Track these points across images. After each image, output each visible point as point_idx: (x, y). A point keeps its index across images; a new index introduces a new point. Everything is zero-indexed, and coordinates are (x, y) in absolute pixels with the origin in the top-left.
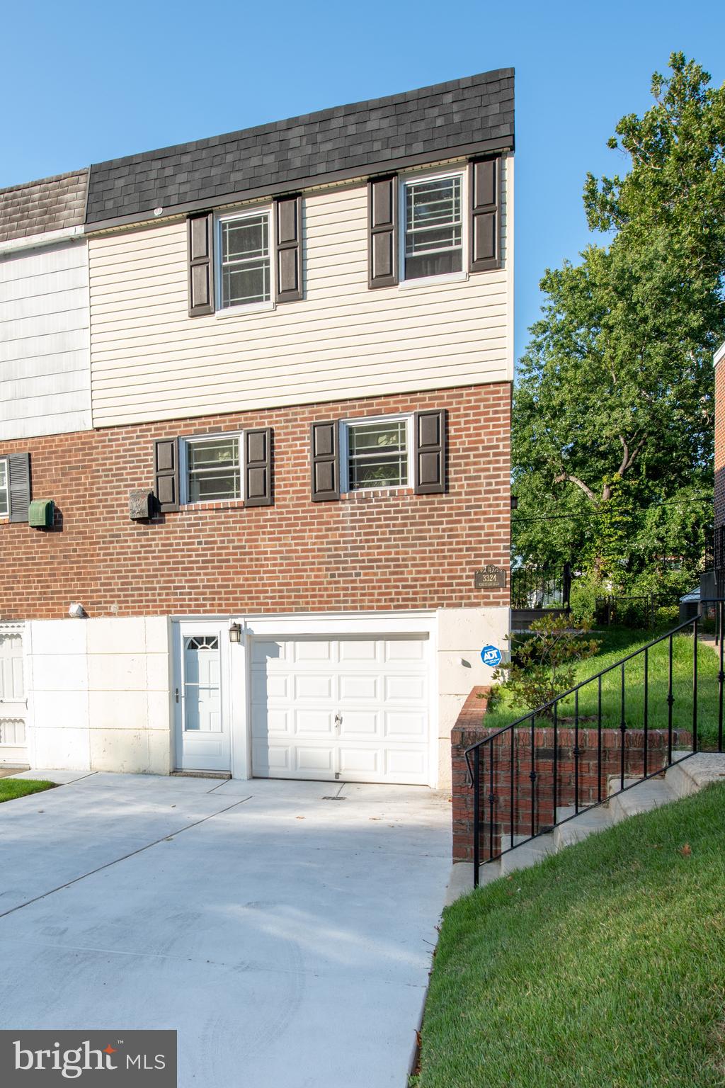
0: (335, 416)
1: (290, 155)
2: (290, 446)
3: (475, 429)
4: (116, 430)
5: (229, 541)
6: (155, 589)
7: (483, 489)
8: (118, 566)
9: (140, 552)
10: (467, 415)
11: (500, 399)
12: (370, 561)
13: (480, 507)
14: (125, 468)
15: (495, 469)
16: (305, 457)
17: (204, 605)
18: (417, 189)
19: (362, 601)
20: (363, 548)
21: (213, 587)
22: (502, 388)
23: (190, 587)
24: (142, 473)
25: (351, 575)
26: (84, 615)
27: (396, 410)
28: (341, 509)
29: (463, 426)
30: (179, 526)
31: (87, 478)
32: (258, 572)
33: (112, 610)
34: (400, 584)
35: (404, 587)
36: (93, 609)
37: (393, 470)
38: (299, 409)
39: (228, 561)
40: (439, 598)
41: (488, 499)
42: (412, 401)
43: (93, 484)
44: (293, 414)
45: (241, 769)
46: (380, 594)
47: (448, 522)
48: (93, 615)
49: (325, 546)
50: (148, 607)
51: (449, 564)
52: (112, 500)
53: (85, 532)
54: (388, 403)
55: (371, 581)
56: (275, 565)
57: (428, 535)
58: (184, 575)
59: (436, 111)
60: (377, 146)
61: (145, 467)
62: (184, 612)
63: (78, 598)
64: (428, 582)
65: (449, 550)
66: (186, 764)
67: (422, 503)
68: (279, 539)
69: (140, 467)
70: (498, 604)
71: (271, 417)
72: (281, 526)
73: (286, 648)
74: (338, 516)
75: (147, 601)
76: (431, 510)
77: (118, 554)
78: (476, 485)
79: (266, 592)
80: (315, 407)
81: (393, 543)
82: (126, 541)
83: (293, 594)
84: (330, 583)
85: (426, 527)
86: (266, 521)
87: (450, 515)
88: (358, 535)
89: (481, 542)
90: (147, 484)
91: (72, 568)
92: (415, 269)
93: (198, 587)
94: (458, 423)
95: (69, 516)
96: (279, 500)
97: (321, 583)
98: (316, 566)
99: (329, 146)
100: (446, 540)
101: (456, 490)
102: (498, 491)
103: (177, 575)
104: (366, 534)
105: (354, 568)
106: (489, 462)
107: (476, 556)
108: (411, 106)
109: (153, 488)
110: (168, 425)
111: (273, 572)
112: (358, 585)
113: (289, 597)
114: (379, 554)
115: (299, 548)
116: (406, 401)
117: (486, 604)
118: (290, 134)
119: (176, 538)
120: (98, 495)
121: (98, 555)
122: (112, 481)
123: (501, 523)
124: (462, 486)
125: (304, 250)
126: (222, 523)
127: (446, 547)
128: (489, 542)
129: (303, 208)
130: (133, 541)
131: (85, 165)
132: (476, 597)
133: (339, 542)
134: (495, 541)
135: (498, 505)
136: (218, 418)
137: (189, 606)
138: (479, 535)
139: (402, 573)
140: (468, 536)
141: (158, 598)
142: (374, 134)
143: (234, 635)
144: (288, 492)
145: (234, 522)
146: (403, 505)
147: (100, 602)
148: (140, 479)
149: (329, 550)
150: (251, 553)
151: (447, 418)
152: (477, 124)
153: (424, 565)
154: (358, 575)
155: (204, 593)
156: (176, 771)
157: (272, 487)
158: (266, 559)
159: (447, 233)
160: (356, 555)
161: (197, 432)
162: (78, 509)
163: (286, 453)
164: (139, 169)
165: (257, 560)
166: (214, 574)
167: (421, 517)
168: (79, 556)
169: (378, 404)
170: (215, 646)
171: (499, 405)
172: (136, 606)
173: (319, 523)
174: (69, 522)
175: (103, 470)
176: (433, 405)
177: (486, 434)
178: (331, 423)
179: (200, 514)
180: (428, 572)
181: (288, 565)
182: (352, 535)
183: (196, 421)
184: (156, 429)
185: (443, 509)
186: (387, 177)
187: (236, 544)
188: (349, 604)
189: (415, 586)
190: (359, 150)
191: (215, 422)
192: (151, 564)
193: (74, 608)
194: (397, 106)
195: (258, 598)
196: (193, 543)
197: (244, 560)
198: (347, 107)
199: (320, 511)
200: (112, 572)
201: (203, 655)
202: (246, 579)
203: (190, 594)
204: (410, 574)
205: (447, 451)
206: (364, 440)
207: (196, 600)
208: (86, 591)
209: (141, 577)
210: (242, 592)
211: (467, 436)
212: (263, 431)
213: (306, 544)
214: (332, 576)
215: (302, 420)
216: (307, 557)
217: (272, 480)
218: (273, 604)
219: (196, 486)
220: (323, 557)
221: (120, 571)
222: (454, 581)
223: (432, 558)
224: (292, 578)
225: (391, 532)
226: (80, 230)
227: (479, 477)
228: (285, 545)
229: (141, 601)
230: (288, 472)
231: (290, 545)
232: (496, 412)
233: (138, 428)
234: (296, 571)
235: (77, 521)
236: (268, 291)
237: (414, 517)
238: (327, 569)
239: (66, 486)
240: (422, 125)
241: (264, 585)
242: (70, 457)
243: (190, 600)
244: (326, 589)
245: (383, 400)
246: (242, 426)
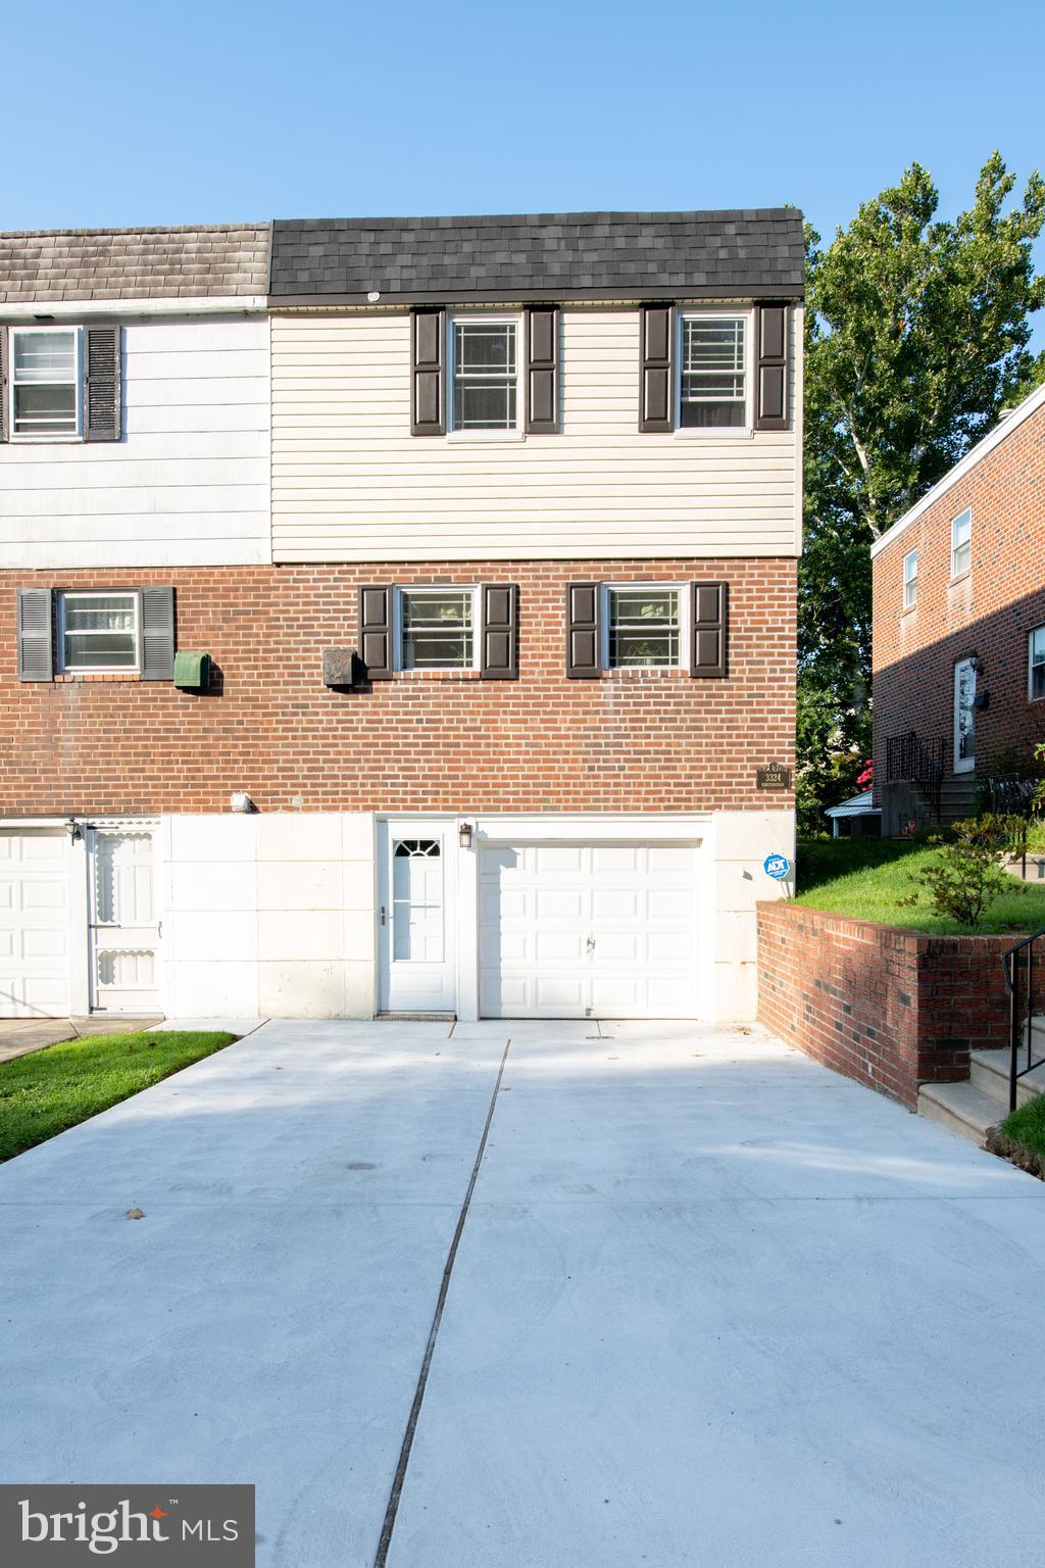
0: (596, 577)
1: (545, 258)
2: (541, 609)
3: (759, 607)
4: (304, 568)
5: (459, 721)
6: (356, 777)
7: (767, 676)
8: (304, 745)
9: (336, 729)
10: (749, 591)
11: (786, 575)
12: (636, 753)
13: (763, 696)
14: (317, 619)
15: (780, 654)
16: (559, 624)
17: (425, 800)
18: (696, 325)
19: (626, 800)
20: (628, 736)
21: (437, 777)
22: (788, 563)
23: (404, 777)
24: (342, 626)
25: (613, 768)
26: (252, 809)
27: (669, 577)
28: (601, 689)
29: (745, 602)
30: (391, 698)
31: (261, 627)
32: (498, 761)
33: (294, 804)
34: (671, 781)
35: (676, 785)
36: (266, 801)
37: (661, 647)
38: (551, 564)
39: (458, 745)
40: (717, 799)
41: (772, 688)
42: (688, 568)
43: (269, 635)
44: (544, 570)
45: (468, 1006)
46: (647, 793)
47: (727, 712)
48: (266, 810)
49: (582, 732)
50: (346, 800)
51: (728, 760)
52: (297, 659)
53: (257, 699)
54: (660, 568)
55: (638, 777)
56: (518, 753)
57: (704, 725)
58: (399, 761)
59: (718, 241)
60: (652, 268)
61: (345, 619)
62: (397, 808)
63: (244, 786)
64: (703, 780)
65: (729, 744)
66: (394, 1003)
67: (698, 688)
68: (525, 721)
69: (338, 619)
70: (782, 807)
71: (516, 570)
72: (527, 705)
73: (525, 855)
74: (599, 697)
75: (344, 793)
76: (708, 696)
77: (304, 730)
78: (759, 671)
79: (507, 785)
80: (572, 564)
81: (663, 732)
82: (317, 714)
83: (541, 789)
84: (588, 777)
85: (703, 715)
86: (507, 697)
87: (730, 704)
88: (623, 721)
89: (764, 736)
90: (349, 642)
91: (235, 746)
92: (694, 416)
93: (417, 777)
94: (740, 599)
95: (233, 676)
96: (524, 673)
97: (577, 777)
98: (571, 756)
99: (592, 257)
100: (725, 732)
101: (737, 675)
102: (783, 679)
103: (387, 761)
104: (632, 720)
105: (618, 760)
106: (774, 646)
107: (758, 752)
108: (690, 229)
109: (356, 647)
110: (378, 568)
111: (517, 761)
112: (622, 780)
113: (537, 793)
114: (647, 745)
115: (550, 733)
116: (681, 568)
117: (770, 807)
118: (544, 233)
119: (387, 713)
120: (277, 651)
121: (276, 730)
122: (298, 635)
123: (786, 715)
124: (743, 671)
125: (560, 374)
126: (451, 697)
127: (725, 741)
128: (772, 736)
129: (561, 324)
130: (326, 714)
131: (267, 220)
132: (758, 799)
133: (599, 729)
134: (780, 736)
135: (783, 695)
136: (447, 566)
137: (404, 801)
138: (762, 728)
139: (674, 768)
140: (750, 728)
141: (360, 789)
142: (648, 253)
143: (465, 838)
144: (537, 664)
145: (466, 697)
146: (676, 688)
147: (277, 793)
148: (339, 634)
149: (588, 737)
150: (488, 737)
151: (727, 591)
152: (765, 265)
153: (700, 760)
154: (622, 768)
155: (425, 785)
156: (381, 1014)
157: (517, 656)
158: (507, 745)
159: (727, 380)
160: (620, 745)
161: (418, 580)
162: (246, 668)
163: (536, 616)
164: (343, 237)
165: (496, 745)
166: (438, 761)
167: (696, 704)
168: (247, 730)
169: (648, 568)
170: (435, 852)
171: (784, 583)
172: (328, 795)
173: (575, 705)
174: (231, 684)
175: (285, 619)
176: (711, 576)
177: (770, 614)
178: (592, 585)
179: (420, 685)
180: (704, 768)
181: (535, 753)
182: (615, 721)
183: (418, 567)
184: (361, 572)
185: (722, 696)
186: (664, 305)
187: (468, 724)
188: (611, 804)
189: (689, 785)
190: (631, 268)
191: (443, 571)
192: (351, 745)
193: (239, 800)
194: (674, 226)
195: (496, 793)
196: (411, 721)
197: (479, 745)
198: (613, 214)
199: (576, 689)
200: (295, 753)
201: (417, 863)
202: (482, 769)
203: (405, 785)
204: (683, 769)
205: (727, 630)
206: (626, 609)
207: (414, 793)
208: (256, 778)
209: (337, 761)
210: (474, 785)
211: (750, 614)
212: (506, 587)
213: (559, 729)
214: (591, 769)
215: (555, 578)
216: (560, 745)
217: (517, 648)
218: (515, 801)
219: (411, 649)
220: (580, 745)
221: (308, 753)
222: (734, 780)
223: (708, 752)
224: (540, 769)
225: (662, 720)
226: (261, 302)
227: (762, 663)
228: (532, 729)
229: (337, 793)
230: (537, 640)
231: (539, 729)
232: (781, 590)
233: (337, 568)
234: (545, 761)
235: (245, 684)
236: (513, 416)
237: (689, 704)
238: (585, 761)
239: (229, 635)
240: (703, 255)
241: (505, 777)
242: (235, 597)
243: (405, 793)
244: (582, 785)
245: (653, 563)
246: (478, 578)
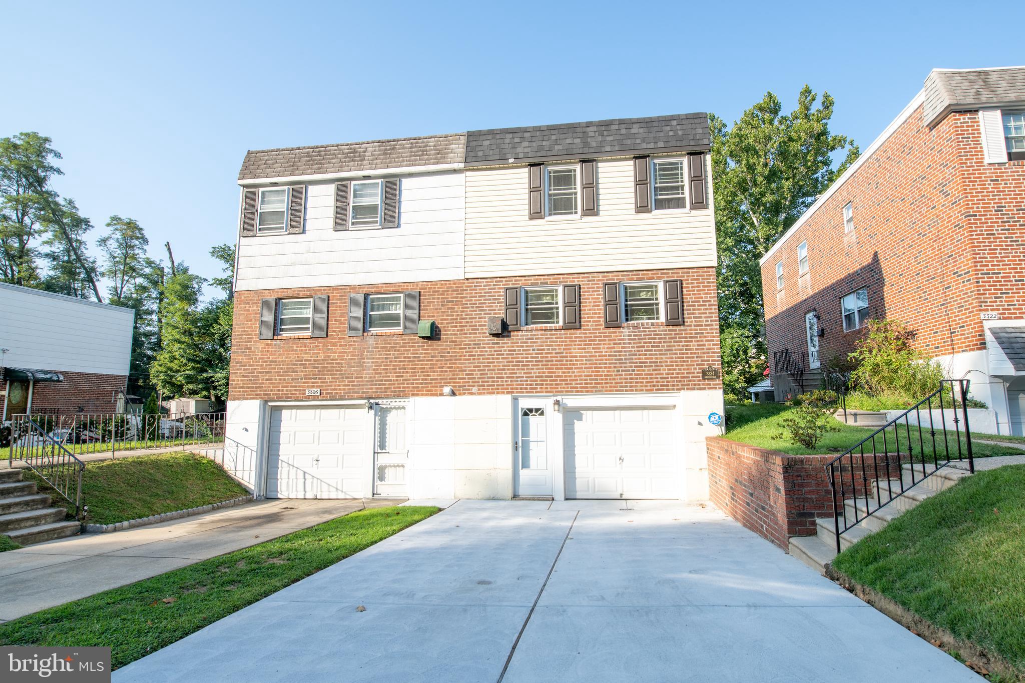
0: (617, 279)
1: (589, 140)
2: (591, 295)
3: (697, 291)
4: (479, 280)
5: (553, 349)
6: (503, 378)
7: (704, 324)
8: (478, 363)
9: (494, 355)
10: (692, 283)
11: (711, 275)
12: (640, 363)
13: (702, 333)
14: (485, 303)
15: (710, 313)
16: (600, 302)
17: (536, 388)
18: (660, 164)
19: (636, 386)
20: (636, 355)
21: (542, 377)
22: (711, 270)
23: (526, 377)
24: (497, 306)
25: (629, 371)
26: (453, 394)
27: (653, 278)
28: (622, 332)
29: (691, 289)
30: (520, 339)
31: (459, 308)
32: (572, 368)
33: (473, 391)
34: (659, 376)
35: (661, 378)
36: (460, 390)
37: (650, 311)
38: (596, 275)
39: (552, 361)
40: (682, 385)
41: (707, 329)
42: (662, 274)
43: (463, 312)
44: (592, 277)
45: (559, 493)
46: (647, 382)
47: (685, 342)
48: (460, 394)
49: (613, 353)
50: (498, 389)
51: (687, 365)
52: (475, 322)
53: (456, 341)
54: (648, 274)
55: (642, 374)
56: (582, 364)
57: (674, 348)
58: (524, 369)
59: (668, 128)
60: (638, 141)
61: (498, 303)
62: (523, 392)
63: (449, 383)
64: (675, 375)
65: (686, 358)
66: (522, 492)
67: (669, 330)
68: (584, 349)
69: (495, 303)
70: (716, 388)
71: (579, 278)
72: (585, 341)
73: (586, 415)
74: (621, 336)
75: (497, 385)
76: (675, 334)
77: (478, 355)
78: (700, 321)
79: (577, 380)
80: (606, 274)
81: (653, 352)
82: (484, 348)
83: (593, 382)
84: (617, 375)
85: (673, 344)
86: (576, 337)
87: (686, 338)
88: (633, 347)
89: (704, 353)
90: (500, 313)
91: (446, 364)
92: (661, 204)
93: (532, 377)
94: (688, 287)
95: (446, 331)
96: (584, 325)
97: (611, 375)
98: (608, 365)
99: (611, 138)
100: (684, 351)
101: (689, 324)
102: (712, 325)
103: (518, 369)
104: (637, 347)
105: (631, 367)
106: (706, 309)
107: (702, 361)
108: (655, 124)
109: (503, 316)
110: (514, 279)
111: (582, 368)
112: (634, 377)
113: (592, 384)
114: (646, 359)
115: (597, 354)
116: (658, 274)
117: (709, 388)
118: (588, 129)
119: (518, 347)
120: (466, 319)
121: (465, 356)
122: (476, 311)
123: (715, 343)
124: (692, 322)
125: (598, 189)
126: (549, 338)
127: (685, 356)
128: (708, 353)
129: (597, 168)
130: (489, 348)
131: (465, 131)
132: (703, 384)
133: (621, 351)
134: (712, 353)
135: (713, 333)
136: (546, 277)
137: (526, 389)
138: (703, 349)
139: (660, 370)
140: (697, 349)
141: (505, 383)
142: (636, 135)
143: (557, 407)
144: (590, 321)
145: (556, 338)
146: (659, 331)
147: (465, 386)
148: (495, 310)
149: (616, 356)
150: (567, 357)
151: (682, 284)
152: (691, 137)
153: (673, 366)
154: (633, 371)
155: (536, 381)
156: (515, 497)
157: (580, 318)
158: (576, 360)
159: (677, 188)
160: (632, 359)
161: (532, 284)
162: (452, 327)
163: (589, 299)
164: (498, 137)
165: (571, 361)
166: (543, 369)
167: (669, 338)
168: (451, 356)
169: (642, 275)
170: (542, 414)
171: (710, 279)
172: (489, 386)
173: (609, 340)
174: (445, 335)
175: (470, 304)
176: (673, 277)
177: (703, 294)
178: (615, 284)
179: (534, 333)
180: (675, 370)
181: (590, 364)
182: (629, 347)
183: (532, 278)
184: (506, 281)
185: (682, 334)
186: (644, 157)
187: (557, 351)
188: (629, 388)
189: (668, 378)
190: (629, 142)
191: (544, 279)
192: (501, 362)
193: (447, 390)
194: (647, 123)
195: (571, 384)
196: (529, 350)
197: (562, 361)
198: (619, 120)
199: (609, 333)
200: (474, 367)
201: (533, 419)
202: (564, 373)
203: (527, 381)
204: (664, 370)
205: (683, 302)
206: (633, 294)
207: (531, 385)
208: (455, 379)
209: (494, 370)
210: (561, 380)
211: (693, 294)
212: (575, 286)
213: (602, 352)
214: (618, 371)
215: (598, 281)
216: (602, 360)
217: (580, 314)
218: (581, 388)
219: (530, 316)
220: (612, 360)
221: (480, 366)
222: (690, 375)
223: (676, 362)
224: (592, 372)
225: (652, 346)
226: (462, 165)
227: (701, 317)
228: (588, 352)
229: (494, 385)
230: (590, 310)
231: (591, 352)
232: (708, 282)
233: (494, 280)
234: (595, 368)
235: (451, 334)
236: (576, 209)
237: (665, 338)
238: (615, 367)
239: (444, 312)
240: (662, 134)
241: (575, 376)
242: (448, 295)
243: (527, 385)
244: (614, 379)
245: (645, 272)
246: (561, 282)
